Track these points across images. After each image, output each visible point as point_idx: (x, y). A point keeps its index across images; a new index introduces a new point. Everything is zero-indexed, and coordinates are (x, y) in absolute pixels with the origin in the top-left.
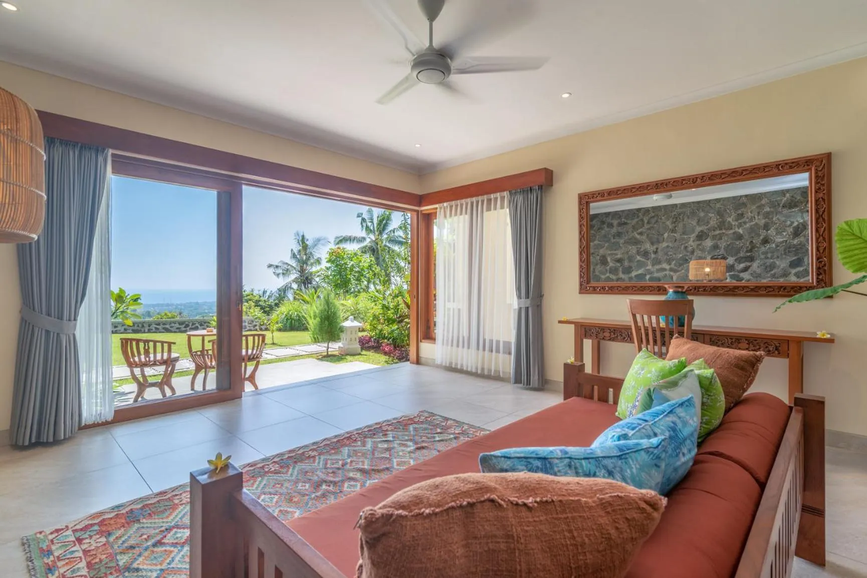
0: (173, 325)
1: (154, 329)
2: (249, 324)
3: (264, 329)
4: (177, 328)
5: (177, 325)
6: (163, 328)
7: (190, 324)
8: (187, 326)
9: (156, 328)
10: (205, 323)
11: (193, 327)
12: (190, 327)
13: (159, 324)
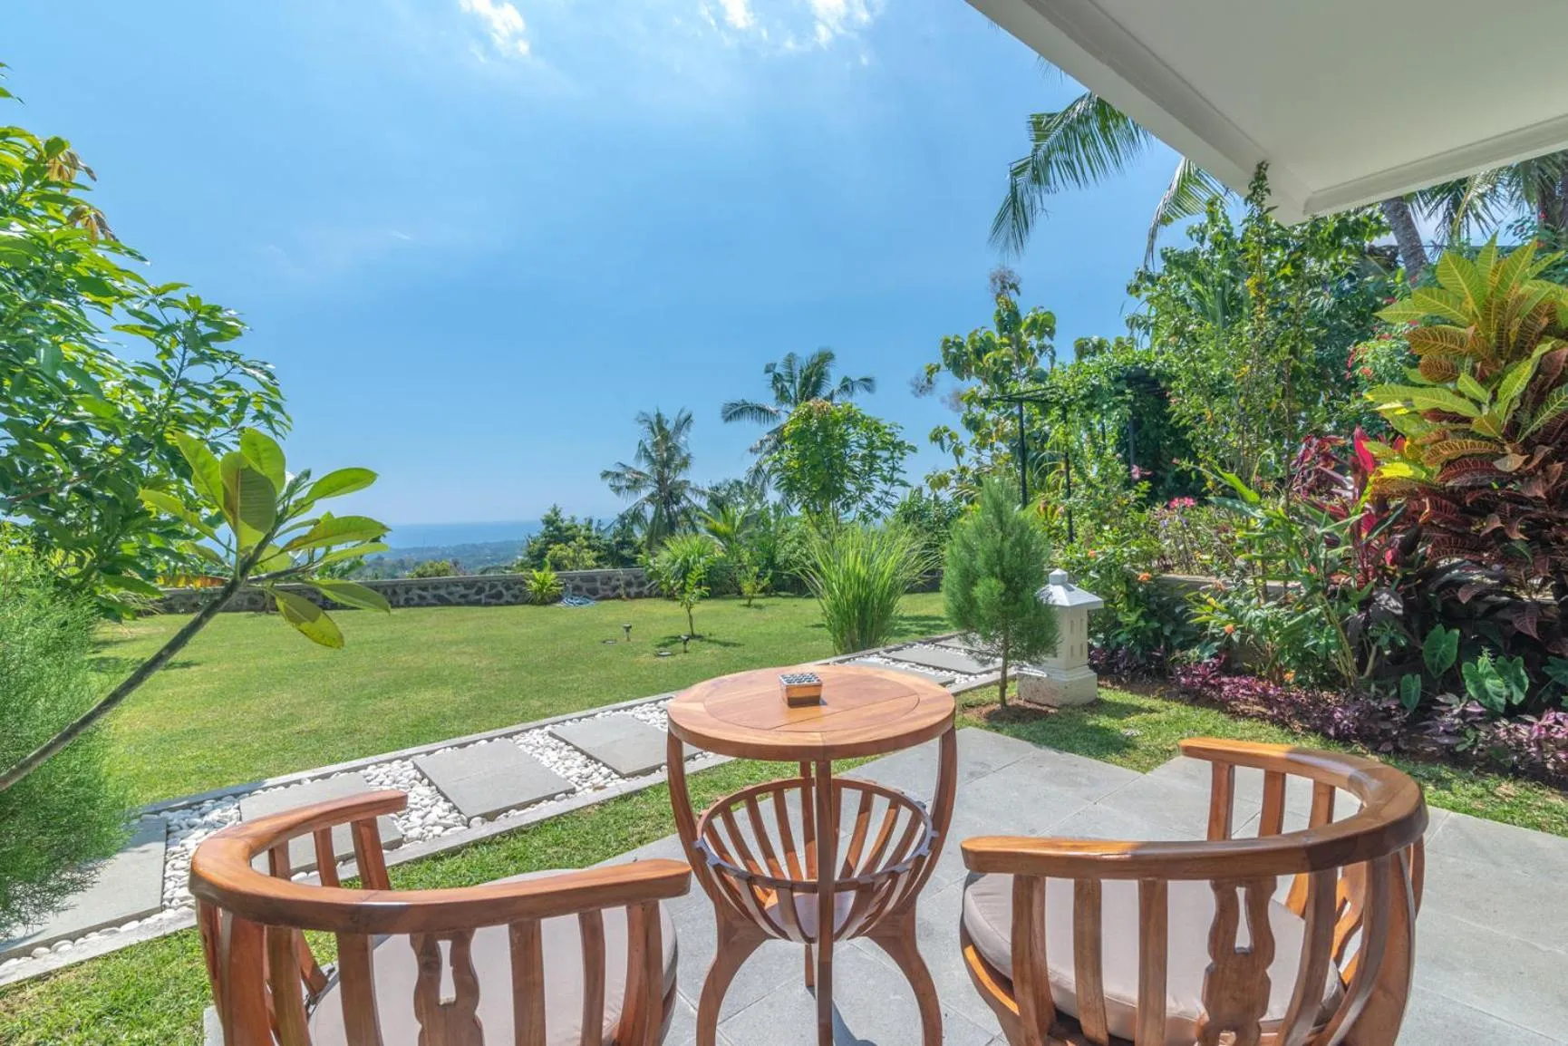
0: (453, 589)
1: (416, 598)
2: (602, 584)
3: (632, 594)
4: (463, 596)
5: (462, 590)
6: (435, 596)
7: (487, 588)
8: (480, 591)
9: (421, 597)
10: (516, 584)
11: (494, 591)
12: (487, 593)
13: (424, 589)
